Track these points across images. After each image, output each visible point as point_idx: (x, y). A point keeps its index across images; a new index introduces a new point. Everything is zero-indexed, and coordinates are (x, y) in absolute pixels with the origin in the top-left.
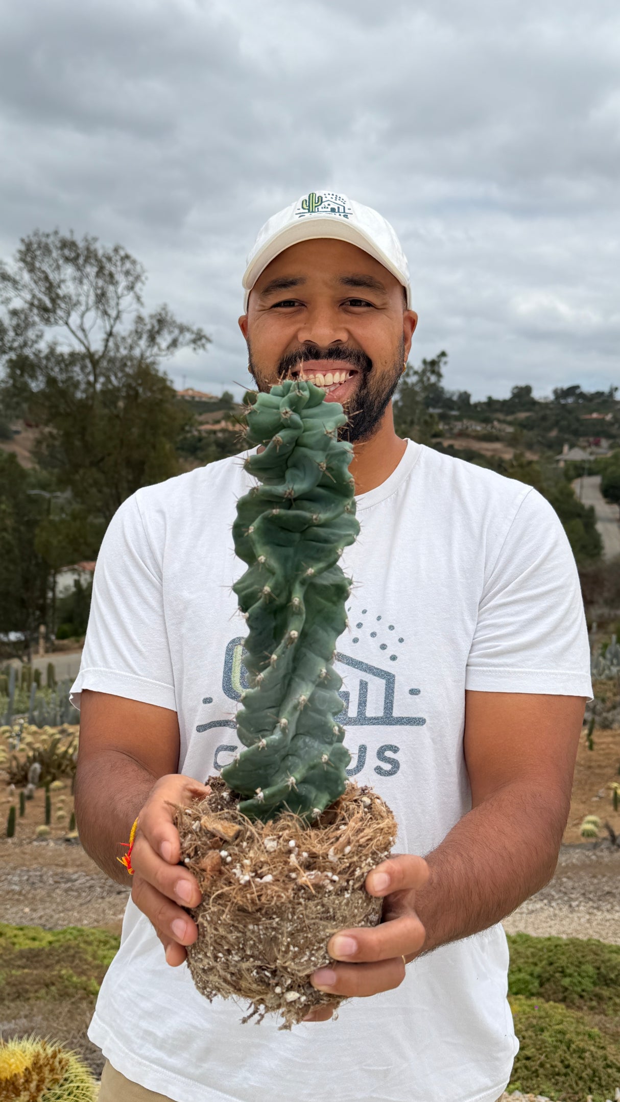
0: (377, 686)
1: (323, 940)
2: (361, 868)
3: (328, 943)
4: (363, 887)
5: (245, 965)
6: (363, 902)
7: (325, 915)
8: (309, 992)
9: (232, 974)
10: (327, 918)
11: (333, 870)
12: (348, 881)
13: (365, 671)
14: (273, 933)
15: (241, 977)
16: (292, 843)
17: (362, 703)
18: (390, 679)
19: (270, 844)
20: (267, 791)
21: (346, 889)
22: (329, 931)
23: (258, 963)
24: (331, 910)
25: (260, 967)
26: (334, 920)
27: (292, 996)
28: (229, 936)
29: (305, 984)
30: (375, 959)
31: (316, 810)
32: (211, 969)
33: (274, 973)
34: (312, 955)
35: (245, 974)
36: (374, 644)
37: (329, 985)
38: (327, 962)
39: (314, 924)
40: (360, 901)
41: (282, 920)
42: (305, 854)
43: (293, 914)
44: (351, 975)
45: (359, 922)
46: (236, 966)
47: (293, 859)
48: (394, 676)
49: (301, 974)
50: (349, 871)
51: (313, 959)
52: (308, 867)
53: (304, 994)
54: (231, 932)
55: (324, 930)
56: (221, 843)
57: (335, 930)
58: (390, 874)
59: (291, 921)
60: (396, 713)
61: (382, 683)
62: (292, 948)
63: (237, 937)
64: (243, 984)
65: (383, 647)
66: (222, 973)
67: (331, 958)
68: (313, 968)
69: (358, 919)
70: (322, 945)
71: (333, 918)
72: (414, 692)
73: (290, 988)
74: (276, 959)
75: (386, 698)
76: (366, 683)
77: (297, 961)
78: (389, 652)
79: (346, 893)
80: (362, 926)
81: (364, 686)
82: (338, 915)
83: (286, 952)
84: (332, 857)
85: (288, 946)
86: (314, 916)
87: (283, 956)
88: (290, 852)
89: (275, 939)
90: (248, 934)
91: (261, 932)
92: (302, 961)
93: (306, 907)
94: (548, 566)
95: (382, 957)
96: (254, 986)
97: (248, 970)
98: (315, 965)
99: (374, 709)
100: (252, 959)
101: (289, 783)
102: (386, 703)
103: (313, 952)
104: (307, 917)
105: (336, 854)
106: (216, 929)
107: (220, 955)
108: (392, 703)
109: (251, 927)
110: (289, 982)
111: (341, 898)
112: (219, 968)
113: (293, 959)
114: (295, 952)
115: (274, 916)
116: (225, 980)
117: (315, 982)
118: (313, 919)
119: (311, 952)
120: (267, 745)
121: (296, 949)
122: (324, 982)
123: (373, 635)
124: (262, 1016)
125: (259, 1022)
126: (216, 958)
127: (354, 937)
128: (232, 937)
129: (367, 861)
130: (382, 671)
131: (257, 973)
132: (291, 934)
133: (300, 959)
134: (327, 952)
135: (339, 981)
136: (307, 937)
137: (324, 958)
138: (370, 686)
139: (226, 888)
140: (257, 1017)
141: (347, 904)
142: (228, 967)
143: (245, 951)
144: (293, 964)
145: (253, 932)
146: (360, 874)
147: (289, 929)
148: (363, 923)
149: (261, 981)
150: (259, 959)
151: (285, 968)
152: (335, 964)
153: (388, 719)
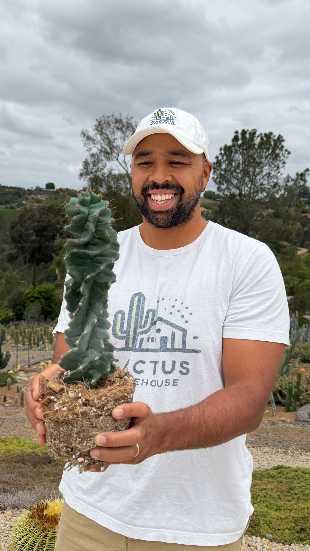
0: (179, 334)
1: (92, 437)
2: (107, 406)
3: (94, 438)
4: (110, 415)
5: (61, 445)
6: (112, 421)
7: (91, 426)
8: (89, 459)
9: (57, 449)
10: (92, 427)
11: (95, 406)
12: (102, 412)
13: (174, 327)
14: (69, 432)
15: (60, 450)
16: (80, 395)
17: (173, 342)
18: (184, 331)
19: (71, 395)
20: (72, 372)
21: (101, 415)
22: (94, 433)
23: (66, 445)
24: (94, 424)
25: (66, 446)
26: (97, 428)
27: (80, 460)
28: (54, 432)
29: (87, 455)
30: (114, 446)
31: (93, 381)
32: (51, 446)
33: (72, 449)
34: (88, 443)
35: (61, 449)
36: (179, 315)
37: (97, 456)
38: (95, 446)
39: (87, 429)
40: (110, 421)
41: (72, 427)
42: (84, 399)
43: (77, 424)
44: (106, 453)
45: (111, 430)
46: (58, 445)
47: (80, 400)
48: (186, 330)
49: (83, 451)
50: (101, 408)
51: (88, 444)
52: (85, 405)
53: (88, 459)
54: (54, 431)
55: (92, 432)
56: (54, 393)
57: (97, 433)
58: (124, 409)
59: (76, 427)
60: (187, 347)
61: (181, 333)
62: (78, 439)
63: (57, 433)
64: (61, 453)
65: (183, 317)
66: (54, 448)
67: (97, 445)
68: (88, 449)
69: (109, 429)
70: (92, 439)
71: (96, 427)
72: (195, 338)
73: (80, 456)
74: (72, 444)
75: (183, 340)
76: (174, 333)
77: (81, 445)
78: (185, 319)
79: (101, 417)
80: (113, 432)
81: (173, 334)
82: (98, 426)
83: (76, 440)
84: (96, 401)
85: (76, 438)
86: (86, 426)
87: (75, 442)
88: (79, 398)
89: (70, 435)
90: (61, 432)
91: (65, 432)
92: (83, 445)
93: (82, 422)
94: (264, 280)
95: (117, 445)
96: (65, 454)
97: (62, 447)
98: (90, 447)
99: (178, 345)
100: (63, 443)
101: (80, 369)
102: (183, 343)
103: (88, 441)
104: (84, 426)
105: (97, 400)
106: (50, 429)
107: (52, 440)
108: (185, 342)
109: (61, 429)
110: (79, 453)
111: (98, 419)
112: (52, 446)
113: (79, 444)
114: (79, 441)
115: (69, 425)
116: (55, 451)
117: (92, 454)
118: (86, 427)
119: (87, 441)
120: (72, 352)
121: (80, 440)
122: (95, 455)
123: (179, 311)
124: (71, 468)
125: (69, 470)
126: (51, 442)
127: (105, 436)
128: (55, 433)
129: (111, 404)
130: (181, 328)
131: (66, 449)
132: (77, 433)
133: (83, 444)
134: (94, 442)
135: (101, 455)
136: (84, 435)
137: (94, 444)
138: (176, 335)
139: (48, 412)
140: (69, 468)
141: (102, 422)
142: (55, 446)
143: (60, 439)
144: (79, 446)
145: (62, 431)
146: (107, 409)
147: (76, 431)
148: (113, 430)
149: (67, 452)
150: (66, 443)
151: (77, 447)
152: (98, 447)
153: (184, 350)
